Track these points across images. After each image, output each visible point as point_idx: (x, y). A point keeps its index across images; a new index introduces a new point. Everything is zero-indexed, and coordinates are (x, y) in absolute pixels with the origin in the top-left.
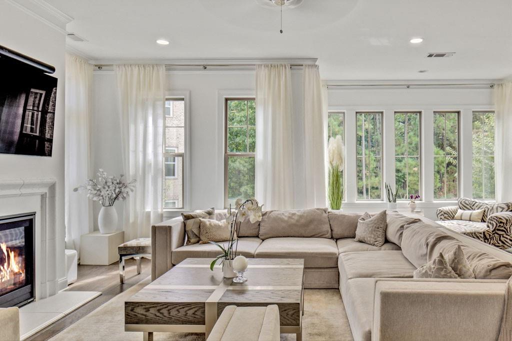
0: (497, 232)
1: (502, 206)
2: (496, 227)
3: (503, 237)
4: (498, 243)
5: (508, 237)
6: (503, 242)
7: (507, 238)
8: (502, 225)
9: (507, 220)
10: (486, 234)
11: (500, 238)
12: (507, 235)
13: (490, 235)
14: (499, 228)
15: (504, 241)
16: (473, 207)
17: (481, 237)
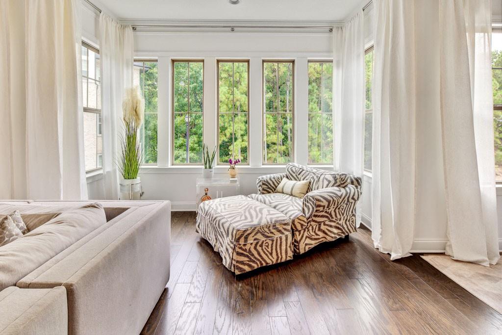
0: (314, 219)
1: (329, 179)
2: (313, 211)
3: (325, 224)
4: (317, 235)
5: (333, 224)
6: (324, 232)
7: (331, 226)
8: (321, 209)
9: (329, 202)
10: (296, 223)
11: (319, 227)
12: (331, 221)
13: (302, 225)
14: (316, 214)
15: (327, 231)
16: (299, 176)
17: (285, 229)
